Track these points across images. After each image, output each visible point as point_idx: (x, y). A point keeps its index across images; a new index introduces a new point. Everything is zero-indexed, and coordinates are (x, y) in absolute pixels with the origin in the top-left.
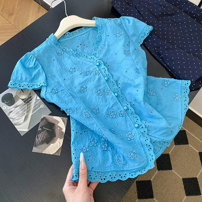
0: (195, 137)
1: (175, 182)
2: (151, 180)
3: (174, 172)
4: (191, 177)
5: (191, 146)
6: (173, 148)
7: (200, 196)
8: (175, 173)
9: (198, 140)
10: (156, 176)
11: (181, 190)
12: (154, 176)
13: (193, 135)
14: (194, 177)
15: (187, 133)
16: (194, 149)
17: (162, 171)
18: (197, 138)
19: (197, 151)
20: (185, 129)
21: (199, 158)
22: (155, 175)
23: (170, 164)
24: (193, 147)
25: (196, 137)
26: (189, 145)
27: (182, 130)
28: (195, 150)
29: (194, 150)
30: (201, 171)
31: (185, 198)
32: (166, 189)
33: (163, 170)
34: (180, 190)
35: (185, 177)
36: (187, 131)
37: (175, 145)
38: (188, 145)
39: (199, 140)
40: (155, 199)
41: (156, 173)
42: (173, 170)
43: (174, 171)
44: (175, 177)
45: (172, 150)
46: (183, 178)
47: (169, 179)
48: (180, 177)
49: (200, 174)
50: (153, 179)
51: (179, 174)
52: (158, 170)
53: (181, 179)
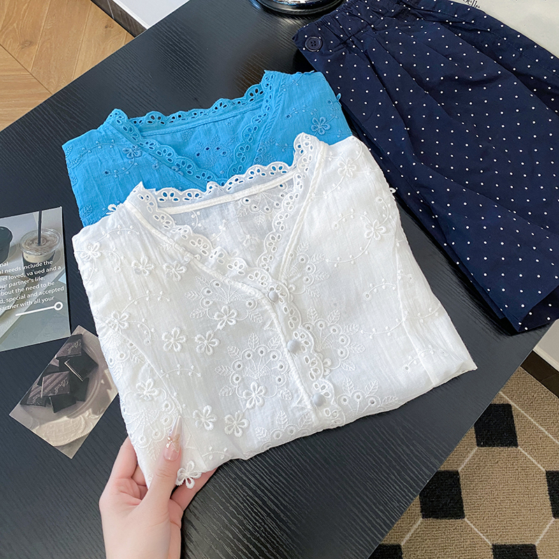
0: (537, 425)
1: (469, 554)
2: (402, 544)
3: (470, 524)
4: (518, 541)
5: (523, 451)
6: (471, 455)
8: (473, 527)
9: (546, 436)
10: (416, 534)
12: (410, 534)
13: (532, 420)
14: (527, 543)
15: (514, 414)
16: (534, 461)
17: (435, 520)
18: (542, 429)
19: (541, 468)
20: (510, 401)
21: (544, 488)
22: (412, 531)
23: (460, 501)
24: (528, 456)
25: (540, 427)
26: (519, 448)
27: (503, 404)
28: (536, 463)
29: (534, 464)
30: (548, 526)
33: (437, 518)
35: (500, 542)
36: (515, 408)
37: (478, 445)
38: (514, 448)
39: (550, 436)
41: (417, 525)
42: (466, 519)
43: (468, 522)
44: (473, 539)
45: (467, 460)
46: (495, 543)
47: (453, 543)
48: (487, 540)
49: (545, 536)
50: (407, 542)
51: (482, 531)
52: (423, 518)
53: (489, 546)
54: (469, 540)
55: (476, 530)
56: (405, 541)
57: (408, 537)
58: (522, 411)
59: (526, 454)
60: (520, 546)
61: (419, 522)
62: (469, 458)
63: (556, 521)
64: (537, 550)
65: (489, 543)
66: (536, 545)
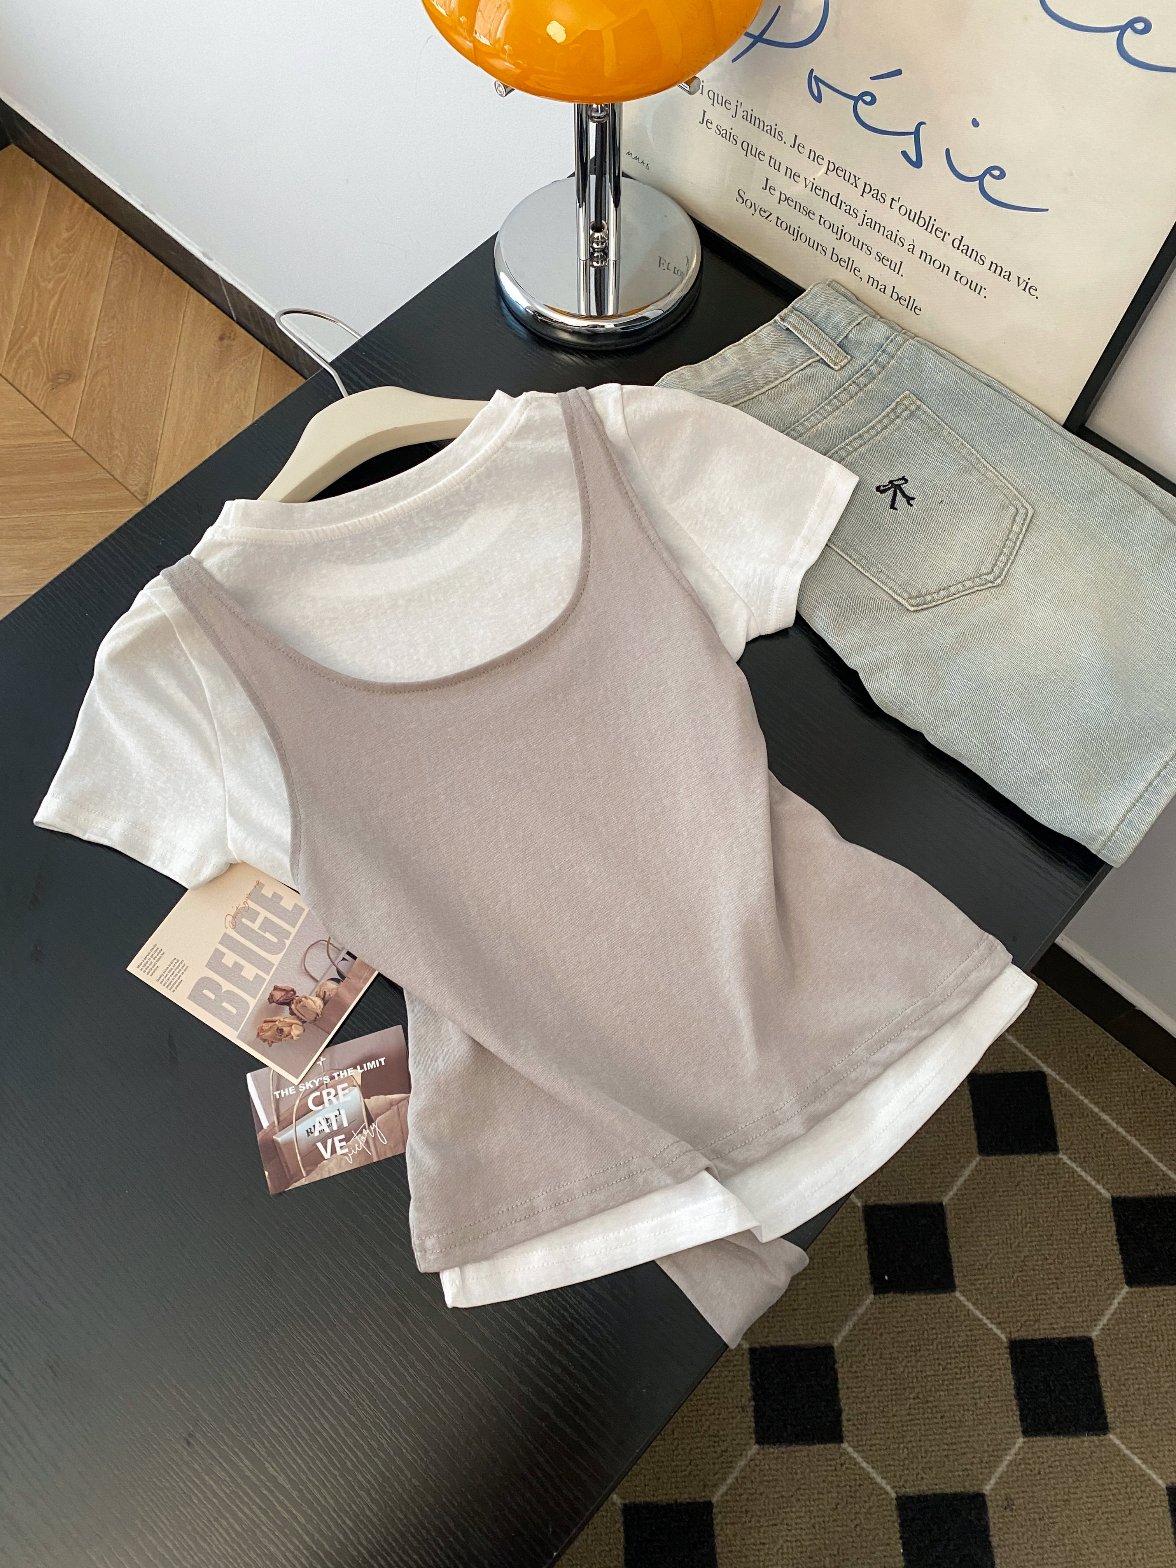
0: (1096, 1110)
1: (966, 1359)
2: (835, 1345)
3: (967, 1303)
4: (1059, 1332)
5: (1068, 1162)
6: (967, 1172)
7: (1102, 1438)
8: (971, 1307)
9: (1114, 1131)
10: (862, 1324)
11: (1000, 1404)
12: (850, 1323)
13: (1086, 1101)
14: (1077, 1334)
15: (1052, 1090)
16: (1089, 1179)
17: (899, 1296)
18: (1105, 1117)
19: (1103, 1191)
20: (1042, 1065)
21: (1108, 1231)
22: (854, 1319)
23: (947, 1260)
24: (1079, 1169)
25: (1101, 1114)
26: (1061, 1155)
27: (1029, 1072)
28: (1093, 1183)
29: (1089, 1184)
30: (1116, 1301)
31: (1017, 1446)
32: (914, 1395)
33: (903, 1292)
34: (991, 1404)
35: (1024, 1334)
36: (1053, 1079)
37: (981, 1152)
38: (1052, 1157)
40: (850, 1450)
41: (865, 1307)
42: (957, 1294)
43: (962, 1298)
44: (971, 1330)
45: (960, 1182)
46: (1015, 1336)
47: (933, 1340)
48: (998, 1332)
49: (1109, 1320)
50: (845, 1340)
51: (989, 1316)
52: (875, 1294)
53: (1002, 1343)
54: (962, 1334)
55: (978, 1313)
56: (840, 1339)
57: (845, 1330)
58: (1066, 1085)
59: (1074, 1165)
60: (1060, 1341)
61: (868, 1301)
62: (963, 1178)
63: (1132, 1293)
64: (1096, 1348)
65: (1003, 1337)
66: (1094, 1338)
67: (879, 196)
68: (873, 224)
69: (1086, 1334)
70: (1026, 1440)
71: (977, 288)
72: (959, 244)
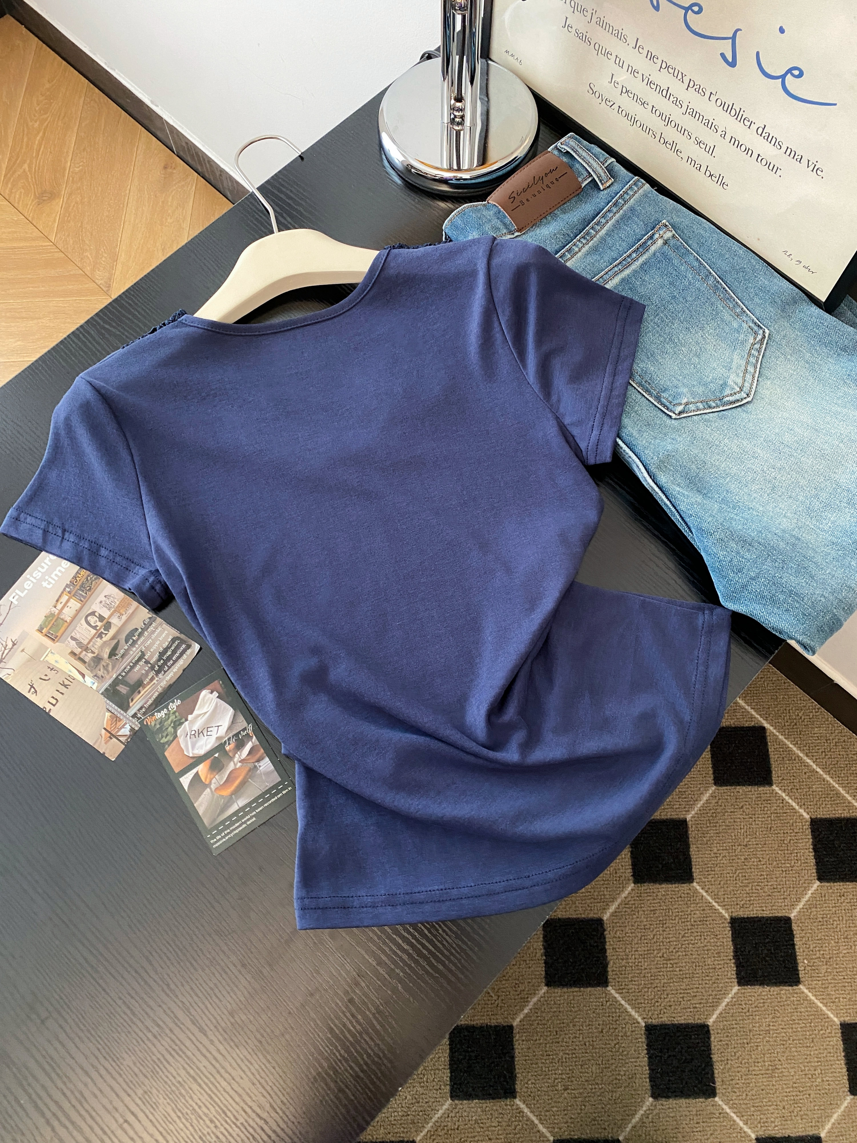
0: (801, 755)
1: (699, 930)
2: (605, 918)
3: (701, 891)
4: (767, 913)
5: (780, 792)
6: (705, 798)
7: (795, 987)
8: (705, 894)
9: (814, 771)
10: (625, 903)
11: (722, 962)
12: (617, 902)
13: (795, 749)
14: (780, 915)
15: (769, 739)
16: (794, 804)
17: (651, 886)
18: (808, 761)
19: (802, 815)
20: (764, 722)
21: (807, 841)
22: (619, 900)
23: (687, 860)
24: (787, 798)
25: (805, 758)
26: (774, 786)
27: (754, 727)
28: (797, 807)
29: (792, 810)
30: (810, 892)
31: (734, 992)
32: (660, 955)
33: (655, 882)
34: (716, 962)
35: (742, 913)
36: (771, 732)
37: (716, 784)
38: (768, 787)
39: (819, 770)
40: (613, 992)
41: (627, 892)
42: (695, 884)
43: (698, 887)
44: (704, 910)
45: (700, 804)
46: (734, 915)
47: (676, 916)
48: (723, 912)
49: (804, 905)
50: (612, 915)
51: (717, 900)
52: (634, 883)
53: (725, 919)
54: (697, 912)
55: (709, 898)
56: (608, 914)
57: (612, 908)
58: (780, 737)
59: (784, 795)
60: (768, 919)
61: (630, 889)
62: (702, 802)
63: (822, 886)
64: (793, 924)
65: (726, 915)
66: (792, 918)
67: (700, 90)
68: (693, 114)
69: (787, 915)
70: (740, 988)
71: (774, 169)
72: (762, 132)
